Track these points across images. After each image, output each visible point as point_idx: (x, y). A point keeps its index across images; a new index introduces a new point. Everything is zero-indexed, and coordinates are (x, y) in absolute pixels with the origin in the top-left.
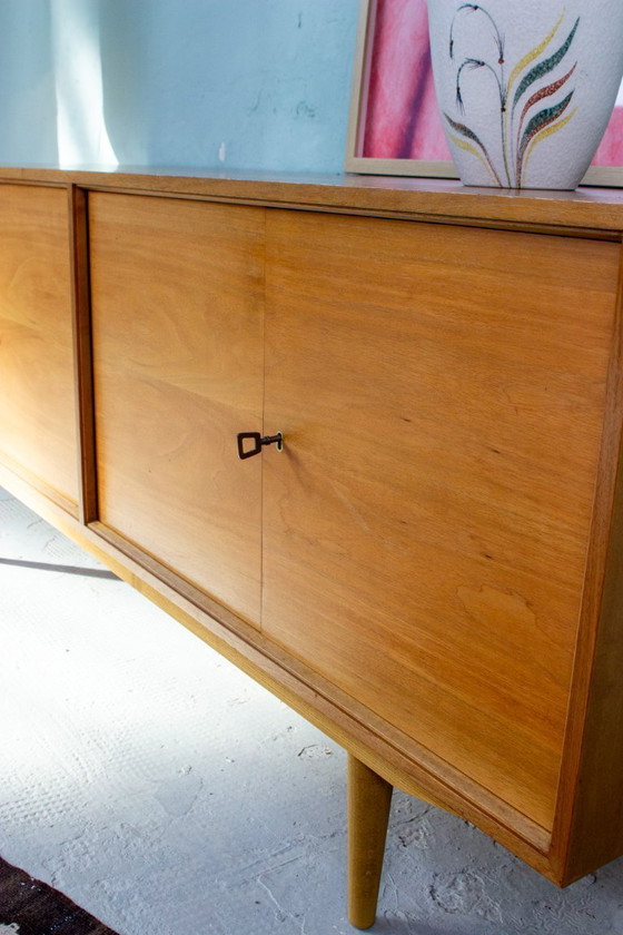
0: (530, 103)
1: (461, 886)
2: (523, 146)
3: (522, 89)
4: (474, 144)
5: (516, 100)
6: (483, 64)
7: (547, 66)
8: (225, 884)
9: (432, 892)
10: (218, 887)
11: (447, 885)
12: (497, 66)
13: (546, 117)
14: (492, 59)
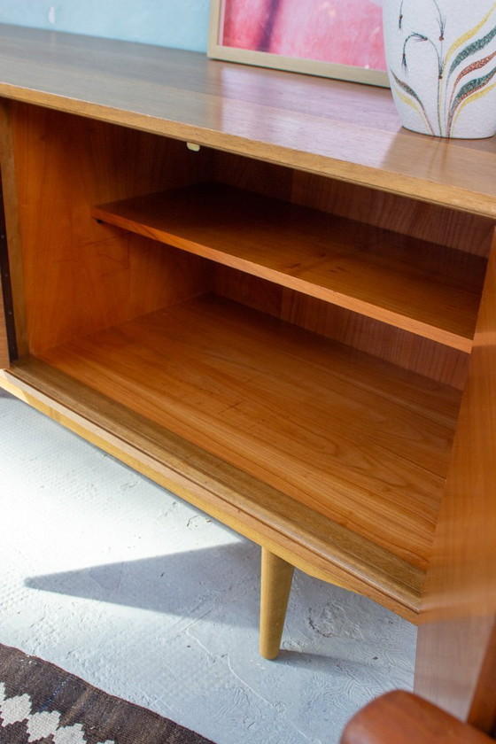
0: (463, 74)
1: (329, 615)
2: (455, 106)
3: (457, 62)
4: (414, 100)
5: (452, 70)
6: (426, 39)
7: (479, 45)
8: (164, 640)
9: (311, 623)
10: (160, 642)
11: (319, 615)
12: (437, 42)
13: (475, 85)
14: (433, 35)
